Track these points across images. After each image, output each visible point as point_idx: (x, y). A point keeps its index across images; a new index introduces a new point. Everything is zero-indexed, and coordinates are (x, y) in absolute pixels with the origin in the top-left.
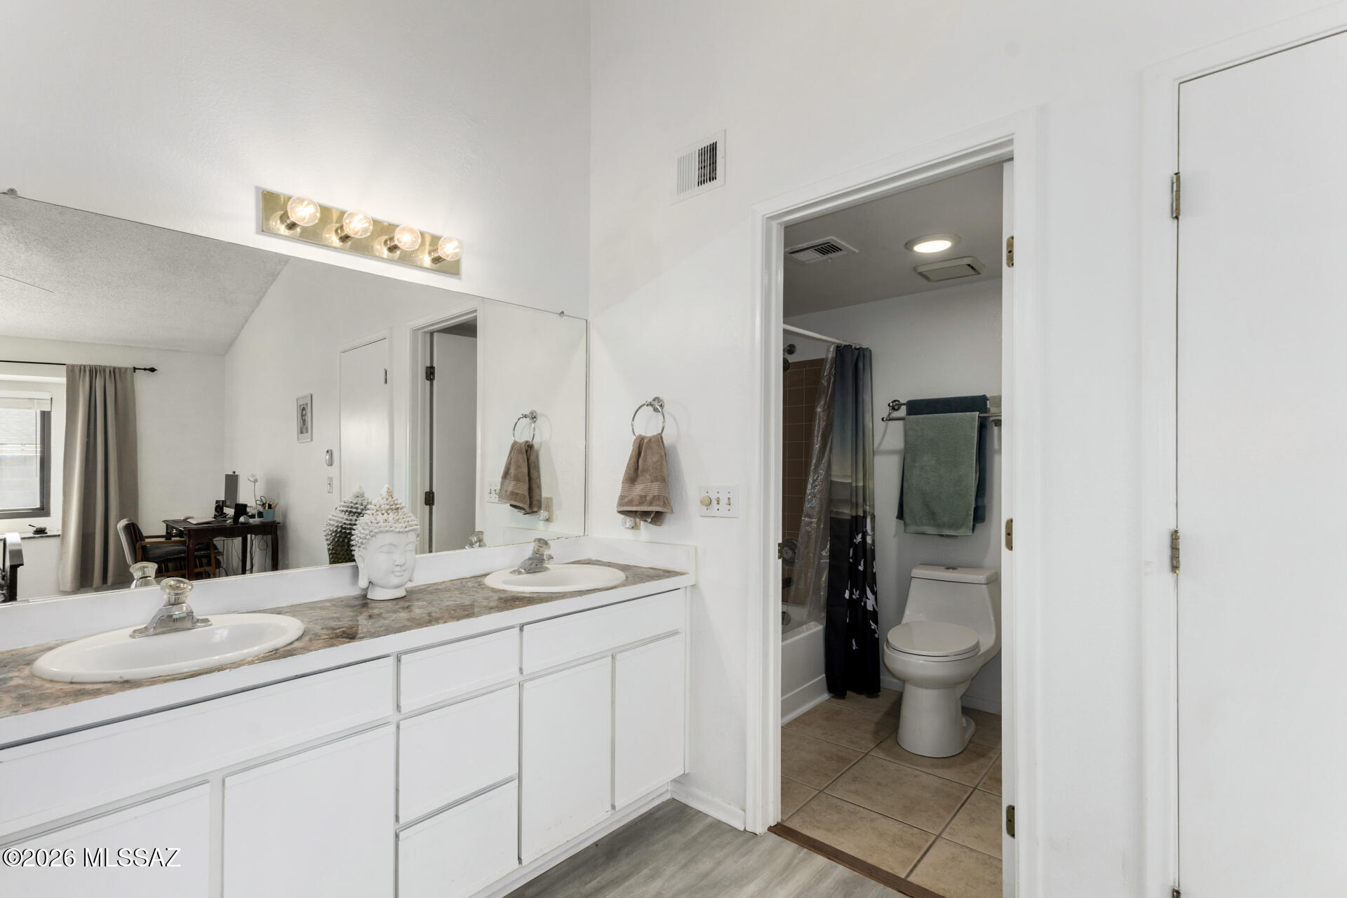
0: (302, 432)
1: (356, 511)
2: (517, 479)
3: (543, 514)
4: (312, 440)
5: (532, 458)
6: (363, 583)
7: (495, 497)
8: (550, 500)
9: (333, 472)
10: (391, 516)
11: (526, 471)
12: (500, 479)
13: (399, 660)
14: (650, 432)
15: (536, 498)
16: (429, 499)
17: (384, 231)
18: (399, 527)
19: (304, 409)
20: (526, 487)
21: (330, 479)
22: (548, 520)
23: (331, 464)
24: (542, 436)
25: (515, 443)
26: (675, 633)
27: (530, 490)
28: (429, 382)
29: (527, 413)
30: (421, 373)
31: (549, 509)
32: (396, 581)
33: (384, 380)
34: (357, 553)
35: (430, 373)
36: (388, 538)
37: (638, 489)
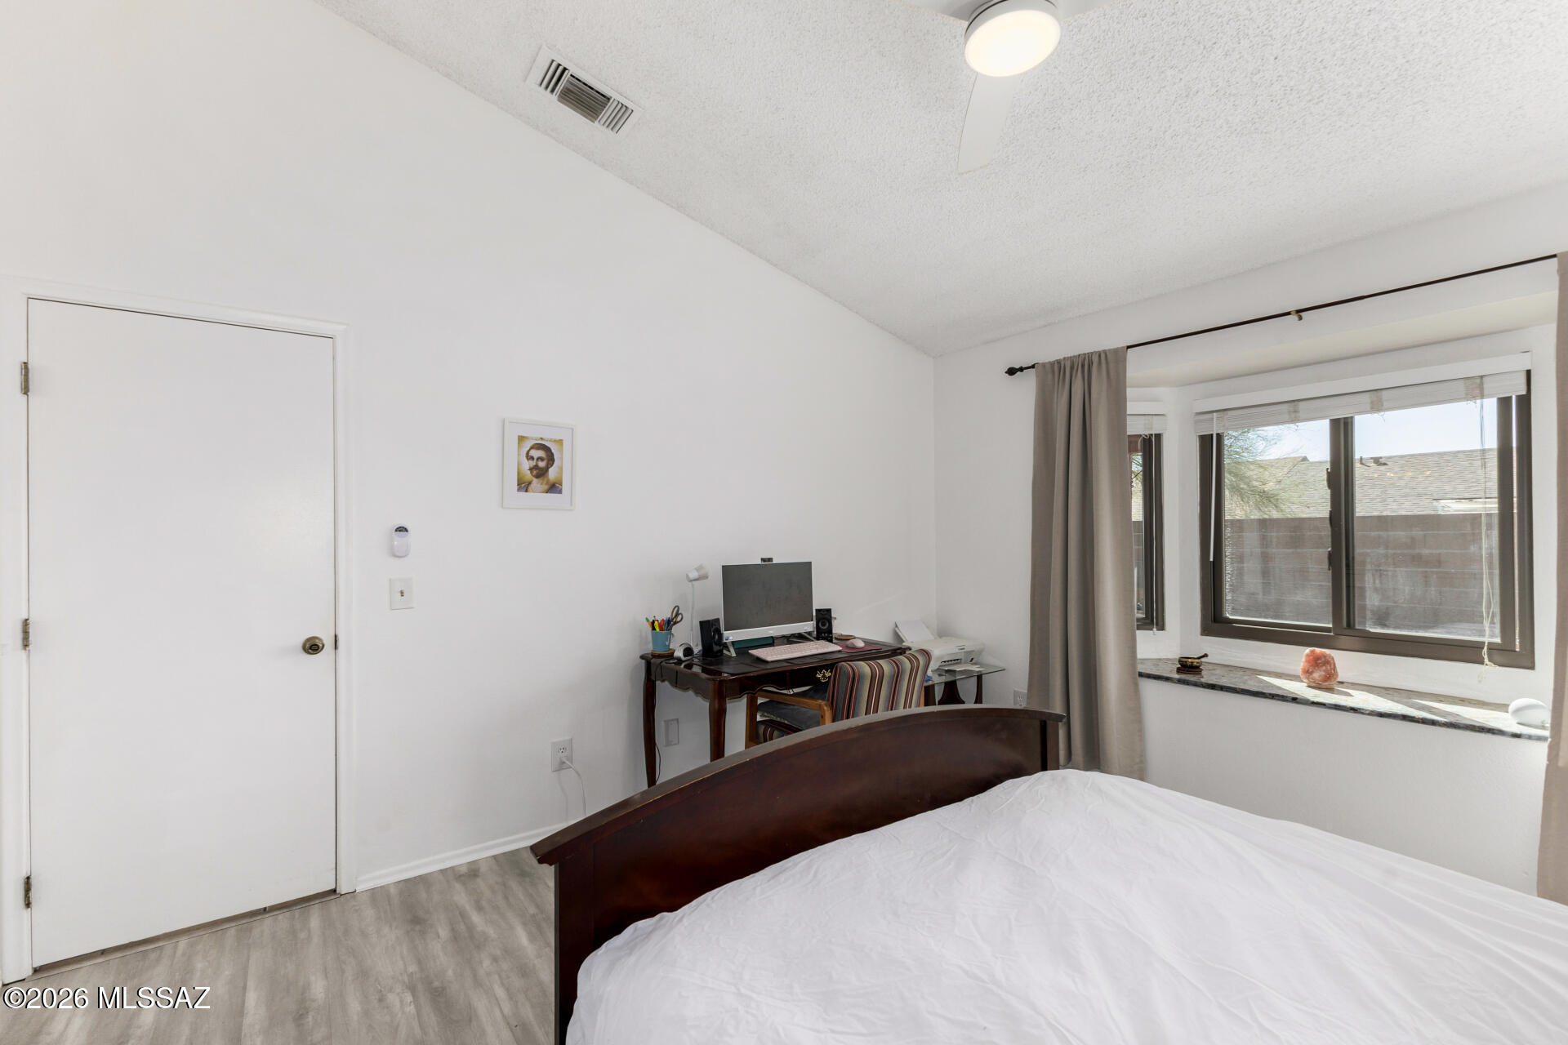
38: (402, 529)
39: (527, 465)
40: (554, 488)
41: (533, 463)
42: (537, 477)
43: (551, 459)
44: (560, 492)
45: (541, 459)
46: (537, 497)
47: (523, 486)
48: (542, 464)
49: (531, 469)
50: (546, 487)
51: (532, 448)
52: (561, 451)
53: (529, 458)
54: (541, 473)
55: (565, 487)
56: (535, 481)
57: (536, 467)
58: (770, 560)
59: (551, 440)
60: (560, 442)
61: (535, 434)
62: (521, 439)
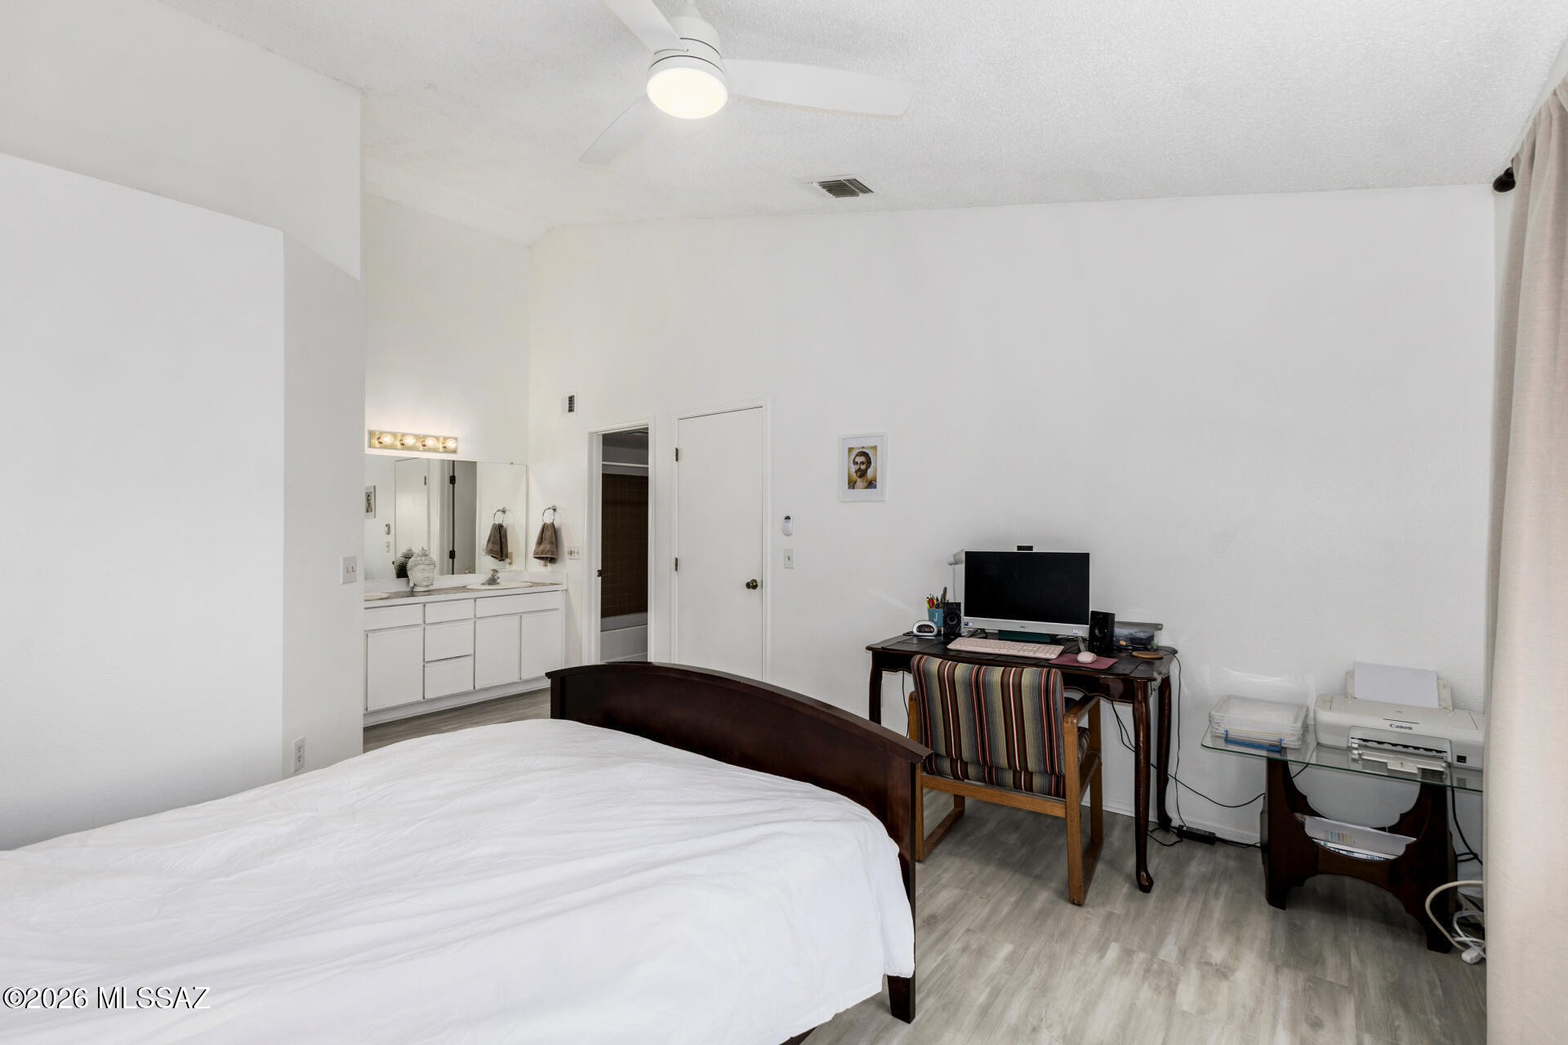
0: (367, 511)
1: (408, 556)
2: (493, 543)
3: (508, 560)
4: (375, 516)
5: (502, 533)
6: (411, 585)
7: (484, 553)
8: (511, 553)
9: (390, 538)
10: (423, 558)
11: (499, 538)
12: (486, 543)
13: (424, 606)
14: (549, 521)
15: (504, 552)
16: (452, 555)
17: (422, 438)
18: (427, 562)
19: (369, 496)
20: (499, 546)
21: (389, 543)
22: (510, 564)
23: (389, 533)
24: (506, 521)
25: (494, 524)
26: (556, 609)
27: (501, 548)
28: (451, 485)
29: (501, 509)
30: (447, 480)
31: (511, 558)
32: (425, 584)
33: (423, 482)
34: (409, 574)
35: (453, 480)
36: (422, 567)
37: (542, 547)
38: (788, 518)
39: (854, 468)
40: (871, 484)
41: (857, 467)
42: (860, 477)
43: (869, 462)
44: (875, 487)
45: (862, 463)
46: (861, 492)
47: (852, 485)
48: (863, 467)
49: (856, 472)
50: (865, 484)
51: (857, 455)
52: (876, 455)
53: (855, 463)
54: (862, 473)
55: (878, 484)
56: (859, 480)
57: (859, 470)
58: (1031, 548)
59: (868, 448)
60: (875, 448)
61: (858, 444)
62: (850, 450)
